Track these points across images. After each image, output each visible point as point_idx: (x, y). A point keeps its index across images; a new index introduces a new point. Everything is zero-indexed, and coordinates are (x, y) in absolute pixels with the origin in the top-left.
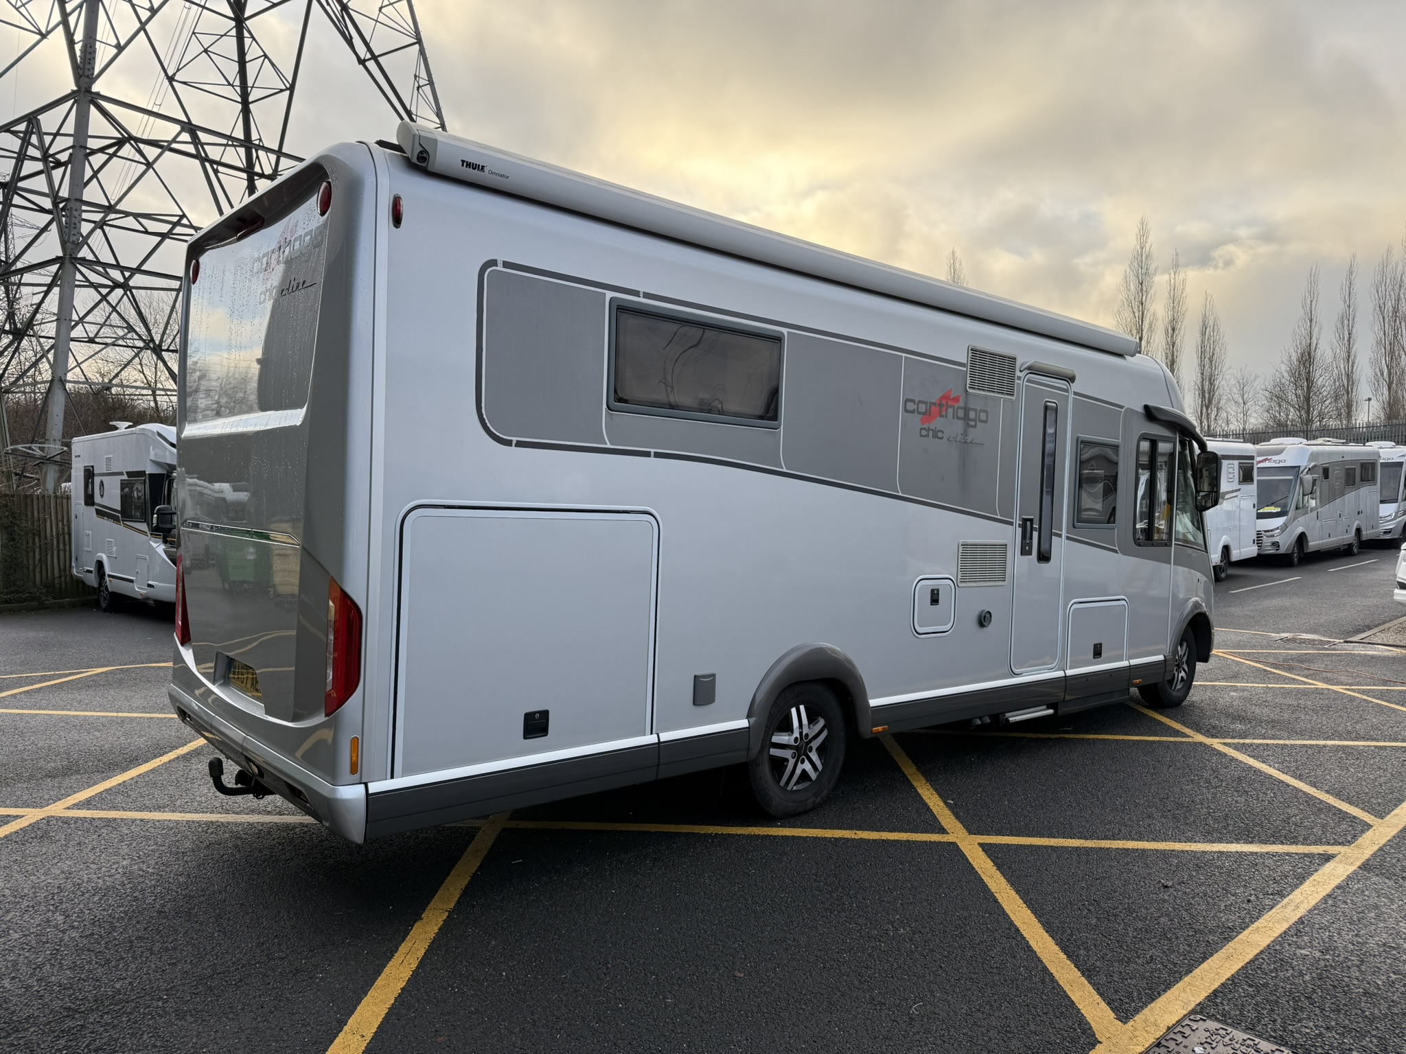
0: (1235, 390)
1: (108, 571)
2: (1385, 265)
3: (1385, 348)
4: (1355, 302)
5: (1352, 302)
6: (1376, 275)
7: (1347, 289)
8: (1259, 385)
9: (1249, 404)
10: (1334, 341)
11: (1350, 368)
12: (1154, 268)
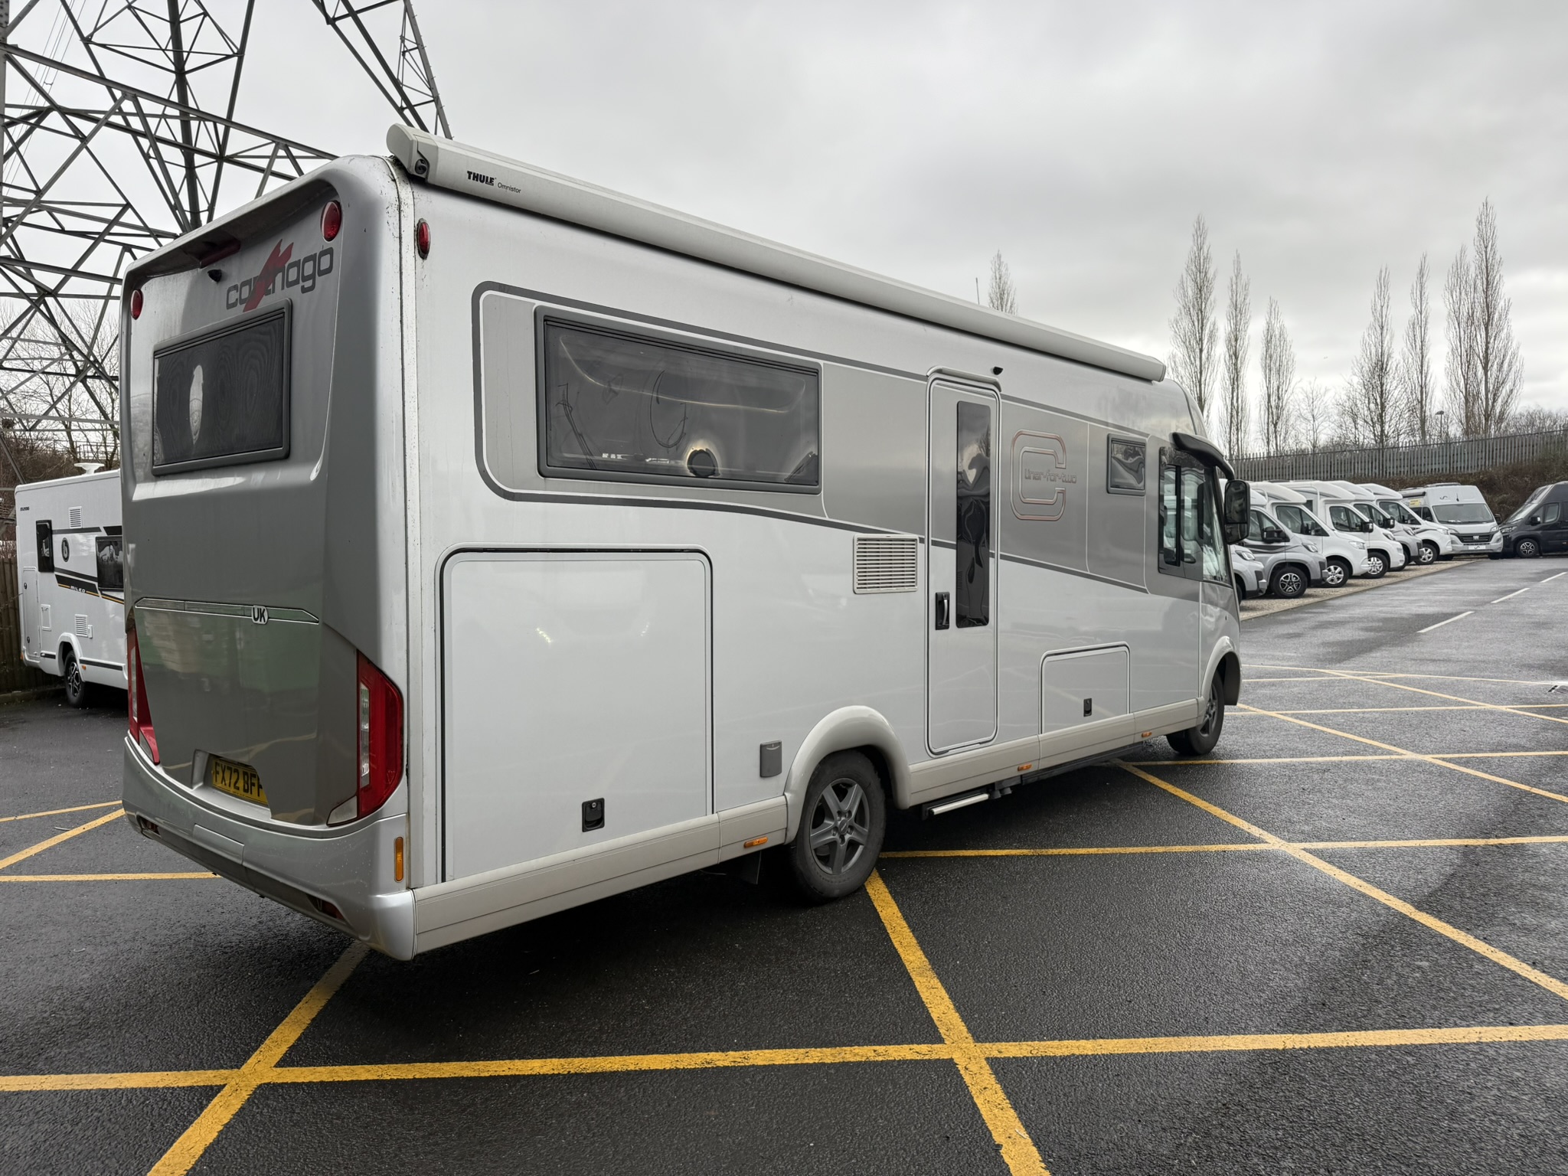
0: (1303, 405)
1: (79, 654)
2: (1459, 267)
3: (1461, 356)
4: (1428, 306)
5: (1423, 307)
6: (1450, 277)
7: (1418, 293)
8: (1329, 399)
9: (1319, 420)
10: (1405, 349)
11: (1424, 379)
12: (1213, 273)
